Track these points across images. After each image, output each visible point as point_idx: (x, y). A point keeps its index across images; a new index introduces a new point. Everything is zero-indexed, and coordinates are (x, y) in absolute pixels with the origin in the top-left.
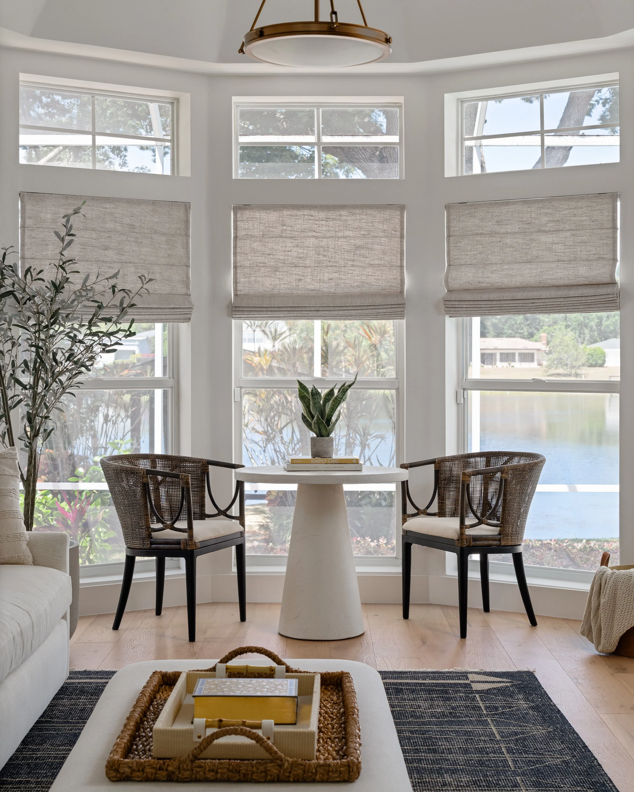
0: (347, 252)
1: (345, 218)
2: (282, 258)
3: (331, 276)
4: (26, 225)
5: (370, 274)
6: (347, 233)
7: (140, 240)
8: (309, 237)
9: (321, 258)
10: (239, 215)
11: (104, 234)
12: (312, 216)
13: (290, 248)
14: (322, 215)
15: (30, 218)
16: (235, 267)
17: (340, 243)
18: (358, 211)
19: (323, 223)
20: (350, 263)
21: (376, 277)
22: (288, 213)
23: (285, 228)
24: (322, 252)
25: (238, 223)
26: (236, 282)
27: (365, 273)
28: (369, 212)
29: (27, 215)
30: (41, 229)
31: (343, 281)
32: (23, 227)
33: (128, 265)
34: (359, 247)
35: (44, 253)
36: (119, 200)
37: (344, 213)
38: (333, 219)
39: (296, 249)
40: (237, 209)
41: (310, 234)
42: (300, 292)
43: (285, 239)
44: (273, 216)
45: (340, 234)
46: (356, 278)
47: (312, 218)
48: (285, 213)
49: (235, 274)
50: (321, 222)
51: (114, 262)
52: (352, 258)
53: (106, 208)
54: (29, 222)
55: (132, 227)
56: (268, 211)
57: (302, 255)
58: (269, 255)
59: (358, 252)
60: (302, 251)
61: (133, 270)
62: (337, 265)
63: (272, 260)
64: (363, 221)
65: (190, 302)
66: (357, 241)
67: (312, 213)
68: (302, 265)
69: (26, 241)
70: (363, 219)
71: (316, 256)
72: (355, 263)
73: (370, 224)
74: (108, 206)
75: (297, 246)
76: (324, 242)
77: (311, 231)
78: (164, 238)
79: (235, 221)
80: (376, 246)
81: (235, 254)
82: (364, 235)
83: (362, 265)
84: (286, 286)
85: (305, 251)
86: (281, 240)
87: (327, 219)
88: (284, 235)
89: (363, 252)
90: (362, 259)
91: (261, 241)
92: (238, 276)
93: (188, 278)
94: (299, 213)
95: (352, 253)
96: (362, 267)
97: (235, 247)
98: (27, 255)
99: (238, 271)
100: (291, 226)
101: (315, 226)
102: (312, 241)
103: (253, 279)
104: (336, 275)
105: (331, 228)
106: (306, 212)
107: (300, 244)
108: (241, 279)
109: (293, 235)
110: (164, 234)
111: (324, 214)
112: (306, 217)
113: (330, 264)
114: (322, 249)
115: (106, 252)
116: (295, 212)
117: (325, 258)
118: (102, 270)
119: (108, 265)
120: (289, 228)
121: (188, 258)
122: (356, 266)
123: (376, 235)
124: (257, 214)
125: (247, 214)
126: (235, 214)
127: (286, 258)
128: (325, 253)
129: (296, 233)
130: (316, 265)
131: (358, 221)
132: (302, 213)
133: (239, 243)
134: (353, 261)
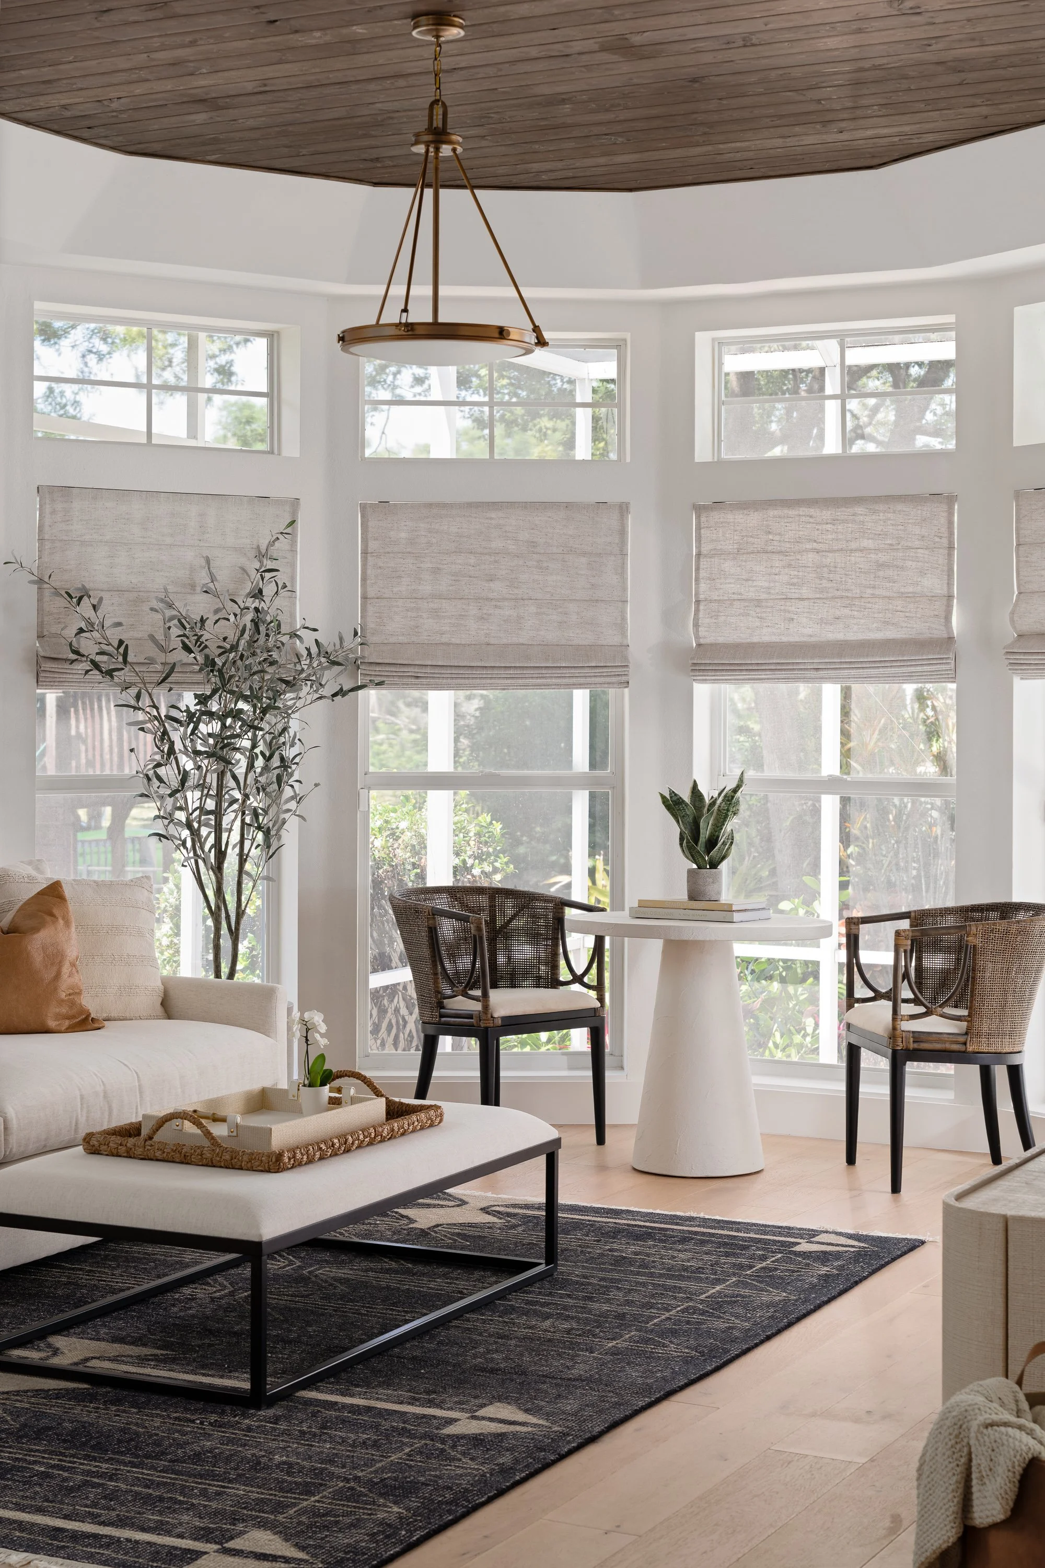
0: (865, 573)
1: (861, 518)
2: (766, 584)
3: (838, 613)
4: (370, 550)
5: (899, 608)
6: (866, 543)
7: (545, 565)
8: (807, 551)
9: (825, 583)
10: (703, 519)
11: (487, 557)
12: (811, 517)
13: (777, 570)
14: (827, 514)
15: (376, 539)
16: (698, 602)
17: (853, 559)
18: (881, 507)
19: (829, 527)
20: (869, 591)
21: (907, 614)
22: (776, 512)
23: (771, 537)
24: (826, 575)
25: (703, 531)
26: (696, 625)
27: (891, 606)
28: (900, 507)
29: (370, 535)
30: (391, 555)
31: (855, 621)
32: (365, 552)
33: (526, 602)
34: (881, 566)
35: (395, 590)
36: (511, 505)
37: (860, 510)
38: (845, 521)
39: (786, 570)
40: (699, 509)
41: (808, 546)
42: (792, 639)
43: (769, 555)
44: (753, 519)
45: (853, 545)
46: (876, 615)
47: (811, 520)
48: (772, 513)
49: (697, 611)
50: (824, 527)
51: (505, 599)
52: (872, 583)
53: (491, 519)
54: (373, 545)
55: (533, 544)
56: (745, 512)
57: (795, 580)
58: (747, 580)
59: (881, 573)
60: (796, 573)
61: (533, 609)
62: (849, 595)
63: (751, 589)
64: (889, 522)
65: (626, 658)
66: (880, 555)
67: (812, 511)
68: (797, 596)
69: (369, 572)
70: (889, 519)
71: (818, 581)
72: (877, 592)
73: (900, 527)
74: (493, 515)
75: (789, 566)
76: (829, 559)
77: (810, 540)
78: (584, 560)
79: (699, 528)
80: (909, 563)
81: (697, 580)
82: (891, 545)
83: (888, 594)
84: (770, 630)
85: (800, 574)
86: (765, 556)
87: (834, 521)
88: (770, 548)
89: (890, 573)
90: (888, 585)
91: (735, 559)
92: (701, 615)
93: (624, 619)
94: (791, 512)
95: (872, 576)
96: (889, 598)
97: (698, 569)
98: (371, 593)
99: (701, 607)
100: (779, 534)
101: (817, 532)
102: (810, 558)
103: (722, 619)
104: (847, 611)
105: (840, 537)
106: (803, 511)
107: (793, 563)
108: (704, 620)
109: (783, 549)
110: (584, 554)
111: (829, 513)
112: (803, 519)
113: (839, 593)
114: (825, 569)
115: (492, 585)
116: (786, 511)
117: (830, 585)
118: (485, 611)
119: (493, 603)
120: (777, 538)
121: (624, 589)
122: (879, 597)
123: (910, 544)
124: (730, 517)
125: (716, 516)
126: (698, 517)
127: (772, 585)
128: (831, 576)
129: (788, 545)
130: (818, 596)
131: (882, 523)
132: (797, 513)
133: (704, 563)
134: (874, 587)
